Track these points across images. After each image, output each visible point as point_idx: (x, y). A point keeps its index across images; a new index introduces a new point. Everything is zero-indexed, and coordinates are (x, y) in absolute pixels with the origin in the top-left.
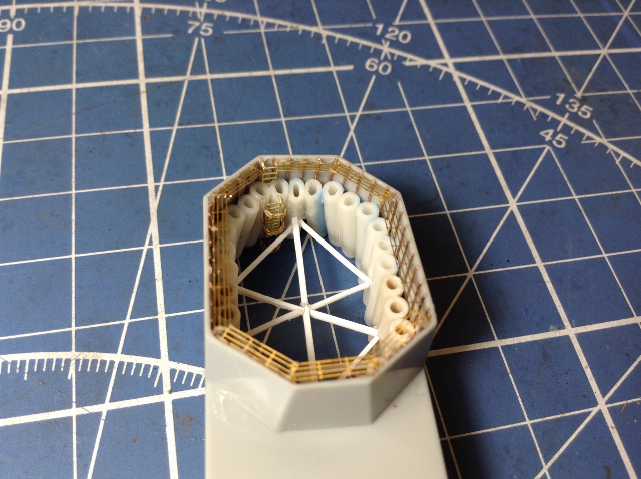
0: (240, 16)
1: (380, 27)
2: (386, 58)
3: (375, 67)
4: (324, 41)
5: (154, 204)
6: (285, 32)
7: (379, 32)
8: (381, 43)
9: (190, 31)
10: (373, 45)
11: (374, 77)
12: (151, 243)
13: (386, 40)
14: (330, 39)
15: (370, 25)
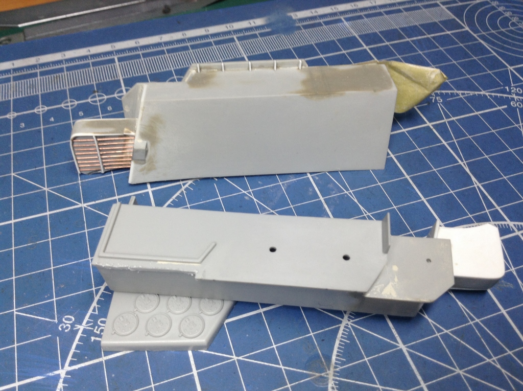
0: (449, 92)
1: (507, 88)
2: (517, 101)
3: (516, 105)
4: (488, 97)
5: (467, 170)
6: (471, 96)
7: (508, 90)
8: (511, 95)
9: (433, 101)
10: (510, 96)
11: (518, 109)
12: (476, 184)
13: (513, 93)
14: (491, 96)
15: (502, 88)
